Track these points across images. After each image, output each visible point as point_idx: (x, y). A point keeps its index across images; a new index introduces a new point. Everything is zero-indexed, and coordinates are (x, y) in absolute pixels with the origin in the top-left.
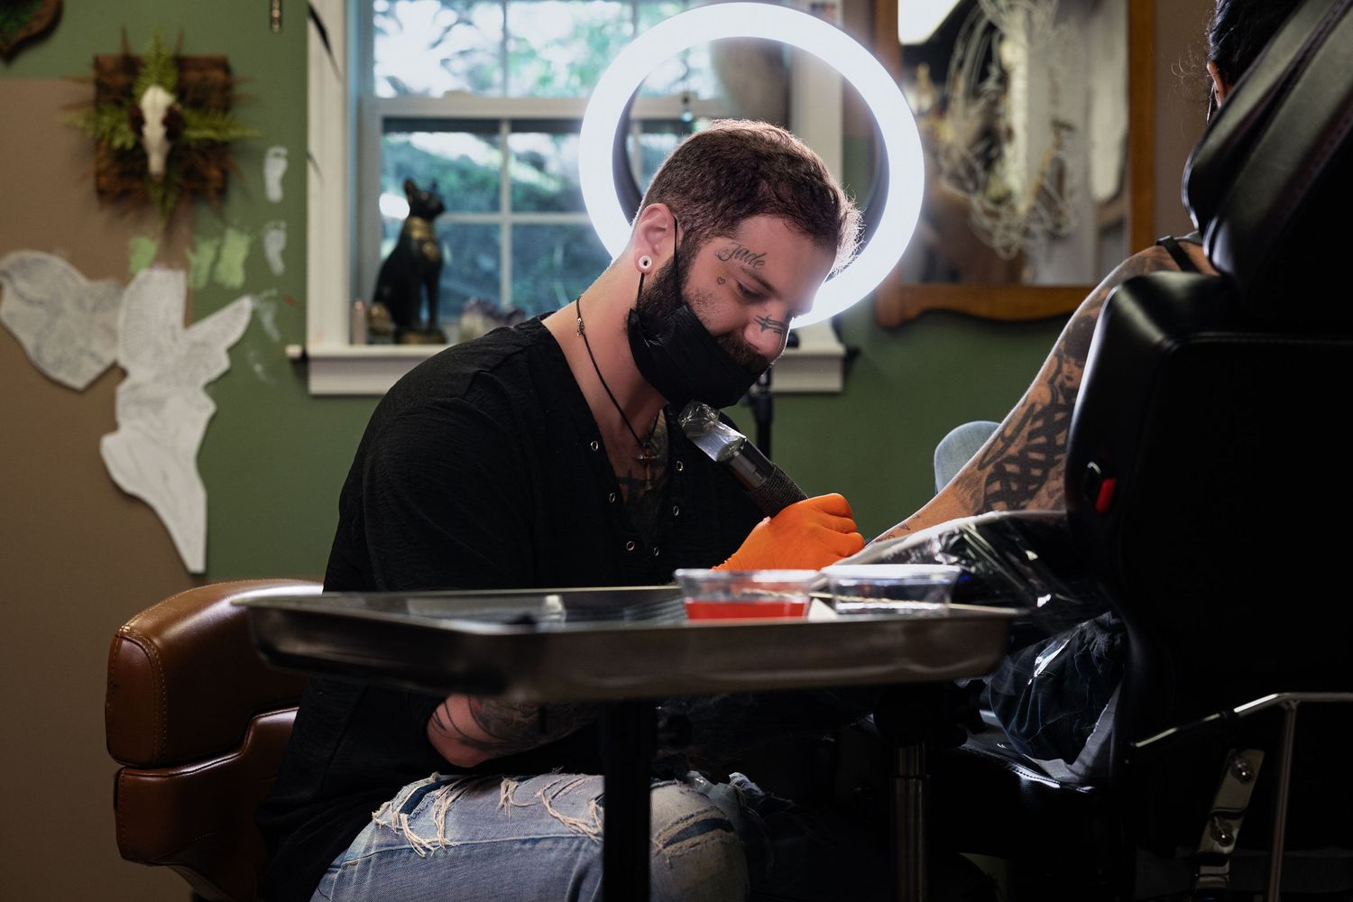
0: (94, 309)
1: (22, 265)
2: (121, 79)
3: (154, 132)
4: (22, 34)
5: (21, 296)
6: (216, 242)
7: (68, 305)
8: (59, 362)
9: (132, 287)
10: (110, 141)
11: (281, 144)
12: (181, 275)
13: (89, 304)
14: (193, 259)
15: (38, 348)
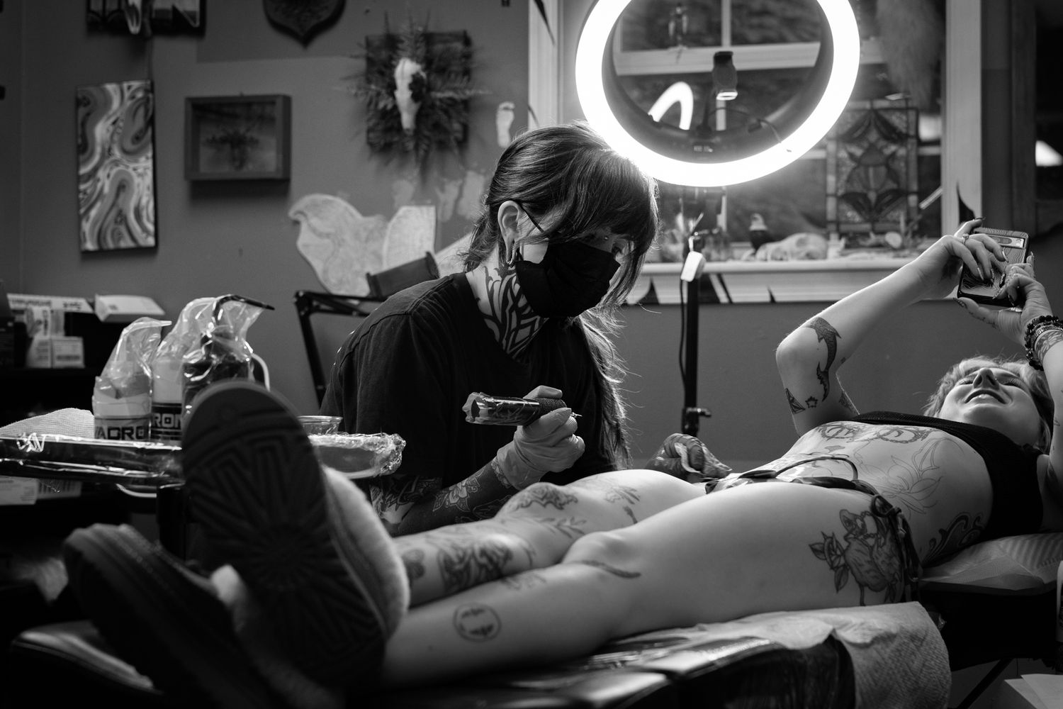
0: (367, 240)
1: (315, 205)
2: (384, 54)
3: (403, 95)
4: (314, 22)
5: (314, 230)
6: (460, 182)
7: (348, 237)
8: (341, 282)
9: (394, 220)
10: (377, 104)
11: (509, 100)
12: (432, 209)
13: (364, 235)
14: (442, 197)
15: (325, 271)
